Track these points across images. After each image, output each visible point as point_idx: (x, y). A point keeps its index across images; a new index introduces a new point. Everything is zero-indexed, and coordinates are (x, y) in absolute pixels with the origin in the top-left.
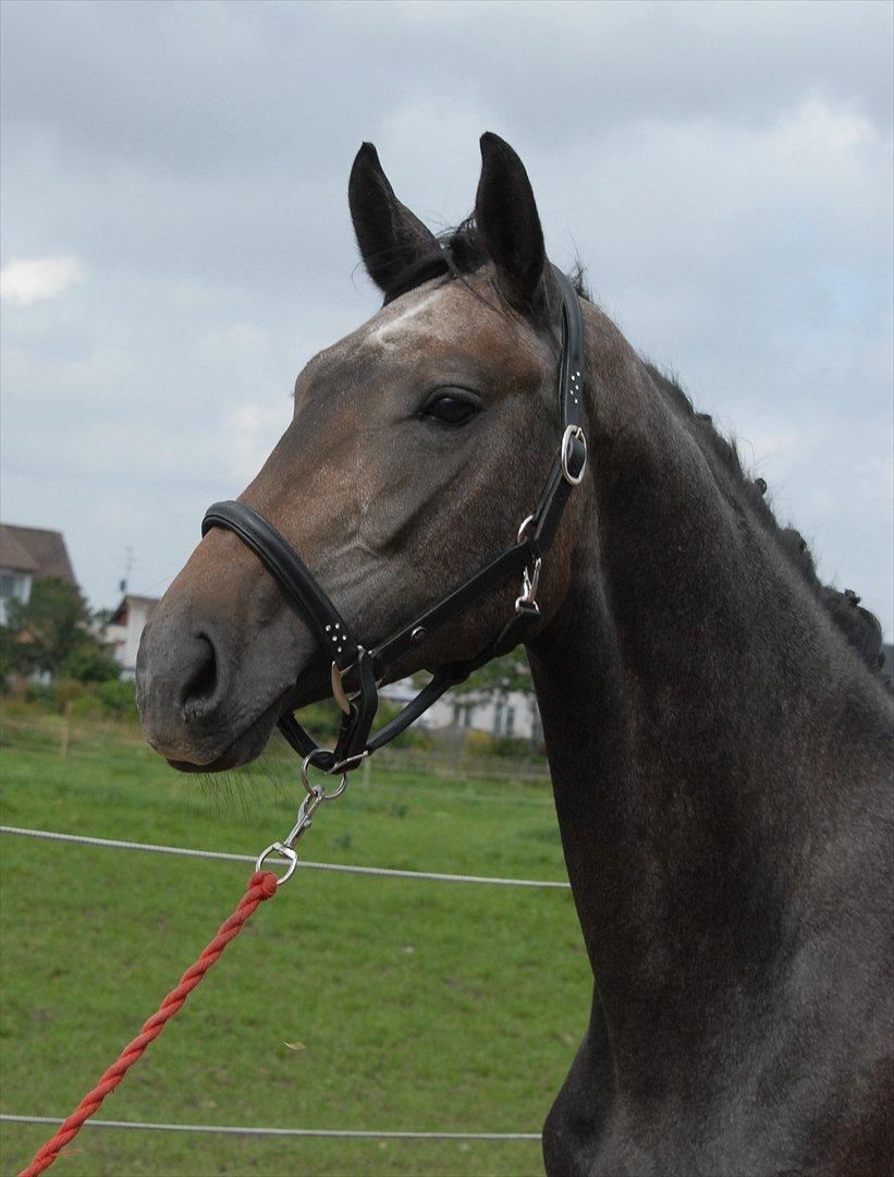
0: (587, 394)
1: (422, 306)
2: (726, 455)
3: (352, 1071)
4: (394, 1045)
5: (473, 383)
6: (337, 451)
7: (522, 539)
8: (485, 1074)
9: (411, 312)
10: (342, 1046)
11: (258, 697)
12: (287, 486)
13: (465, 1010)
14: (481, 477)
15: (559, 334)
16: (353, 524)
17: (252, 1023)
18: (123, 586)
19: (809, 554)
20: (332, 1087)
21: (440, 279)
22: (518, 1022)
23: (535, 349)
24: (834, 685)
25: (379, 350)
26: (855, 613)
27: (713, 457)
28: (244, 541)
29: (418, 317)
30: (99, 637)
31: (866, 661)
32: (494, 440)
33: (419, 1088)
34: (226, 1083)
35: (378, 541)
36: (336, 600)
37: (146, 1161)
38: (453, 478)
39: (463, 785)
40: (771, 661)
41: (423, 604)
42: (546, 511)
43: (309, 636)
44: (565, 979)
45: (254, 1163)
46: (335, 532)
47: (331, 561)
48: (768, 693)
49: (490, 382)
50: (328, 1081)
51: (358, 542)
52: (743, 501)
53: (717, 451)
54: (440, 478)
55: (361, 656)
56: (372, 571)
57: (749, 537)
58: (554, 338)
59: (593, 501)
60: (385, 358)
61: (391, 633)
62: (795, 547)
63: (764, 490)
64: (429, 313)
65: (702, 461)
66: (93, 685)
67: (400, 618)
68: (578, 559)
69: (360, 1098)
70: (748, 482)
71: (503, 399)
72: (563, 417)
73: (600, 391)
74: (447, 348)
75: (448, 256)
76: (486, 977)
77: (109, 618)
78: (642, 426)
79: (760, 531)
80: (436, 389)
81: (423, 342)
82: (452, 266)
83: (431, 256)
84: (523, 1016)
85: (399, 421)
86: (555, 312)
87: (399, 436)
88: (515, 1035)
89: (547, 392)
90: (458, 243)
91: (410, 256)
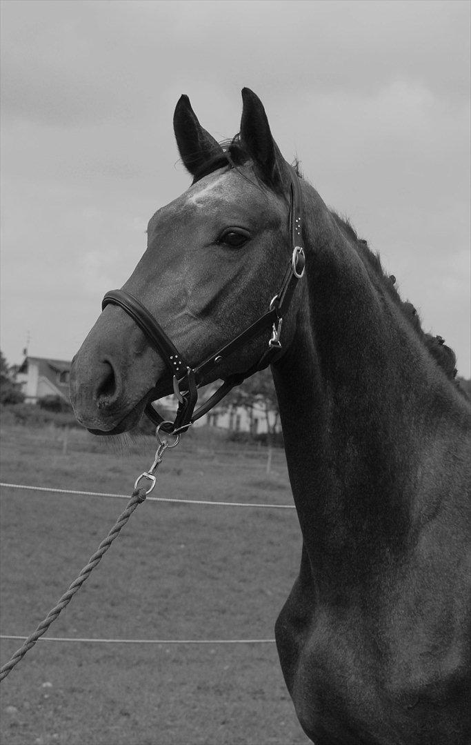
0: (304, 229)
1: (216, 183)
2: (374, 262)
3: (151, 612)
4: (174, 598)
5: (246, 225)
6: (173, 262)
7: (272, 308)
8: (224, 612)
9: (210, 187)
10: (145, 598)
11: (137, 394)
12: (148, 282)
13: (213, 578)
14: (250, 275)
15: (288, 198)
16: (183, 302)
17: (97, 587)
18: (25, 352)
19: (418, 316)
20: (140, 620)
21: (224, 169)
22: (241, 584)
23: (277, 206)
24: (429, 387)
25: (194, 208)
26: (441, 348)
27: (367, 263)
28: (126, 311)
29: (215, 189)
30: (12, 380)
31: (447, 374)
32: (257, 254)
33: (188, 620)
34: (83, 619)
35: (197, 310)
36: (175, 342)
37: (38, 661)
38: (236, 276)
39: (213, 458)
40: (397, 373)
41: (221, 343)
42: (284, 293)
43: (162, 361)
44: (267, 561)
45: (98, 661)
46: (174, 306)
47: (173, 322)
48: (396, 390)
49: (255, 224)
50: (138, 617)
51: (186, 311)
52: (382, 287)
53: (369, 260)
54: (229, 276)
55: (189, 372)
56: (194, 327)
57: (386, 306)
58: (285, 199)
59: (307, 287)
60: (198, 212)
61: (204, 359)
62: (410, 313)
63: (394, 282)
64: (220, 187)
65: (362, 265)
66: (9, 407)
67: (209, 351)
68: (299, 318)
69: (155, 626)
70: (385, 277)
71: (261, 233)
72: (292, 243)
73: (311, 227)
74: (231, 206)
75: (228, 156)
76: (225, 560)
77: (18, 369)
78: (332, 247)
79: (391, 303)
80: (225, 228)
81: (218, 203)
82: (231, 161)
83: (219, 156)
84: (244, 581)
85: (207, 246)
86: (286, 186)
87: (206, 254)
88: (240, 591)
89: (283, 228)
90: (233, 149)
91: (207, 156)
